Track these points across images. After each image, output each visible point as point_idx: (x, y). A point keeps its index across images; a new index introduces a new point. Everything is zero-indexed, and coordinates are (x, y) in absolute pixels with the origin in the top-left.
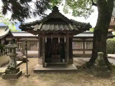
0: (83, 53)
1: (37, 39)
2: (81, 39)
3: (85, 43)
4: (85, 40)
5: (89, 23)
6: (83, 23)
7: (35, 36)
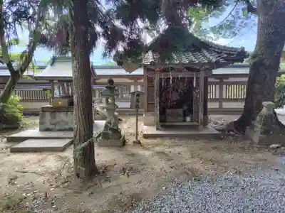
0: (218, 107)
1: (130, 79)
2: (217, 79)
3: (224, 86)
4: (224, 80)
5: (243, 49)
6: (232, 48)
7: (128, 73)
